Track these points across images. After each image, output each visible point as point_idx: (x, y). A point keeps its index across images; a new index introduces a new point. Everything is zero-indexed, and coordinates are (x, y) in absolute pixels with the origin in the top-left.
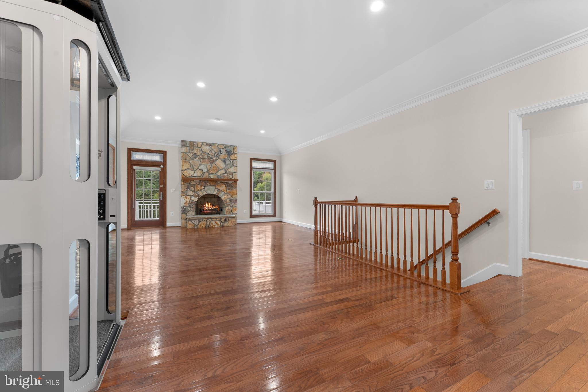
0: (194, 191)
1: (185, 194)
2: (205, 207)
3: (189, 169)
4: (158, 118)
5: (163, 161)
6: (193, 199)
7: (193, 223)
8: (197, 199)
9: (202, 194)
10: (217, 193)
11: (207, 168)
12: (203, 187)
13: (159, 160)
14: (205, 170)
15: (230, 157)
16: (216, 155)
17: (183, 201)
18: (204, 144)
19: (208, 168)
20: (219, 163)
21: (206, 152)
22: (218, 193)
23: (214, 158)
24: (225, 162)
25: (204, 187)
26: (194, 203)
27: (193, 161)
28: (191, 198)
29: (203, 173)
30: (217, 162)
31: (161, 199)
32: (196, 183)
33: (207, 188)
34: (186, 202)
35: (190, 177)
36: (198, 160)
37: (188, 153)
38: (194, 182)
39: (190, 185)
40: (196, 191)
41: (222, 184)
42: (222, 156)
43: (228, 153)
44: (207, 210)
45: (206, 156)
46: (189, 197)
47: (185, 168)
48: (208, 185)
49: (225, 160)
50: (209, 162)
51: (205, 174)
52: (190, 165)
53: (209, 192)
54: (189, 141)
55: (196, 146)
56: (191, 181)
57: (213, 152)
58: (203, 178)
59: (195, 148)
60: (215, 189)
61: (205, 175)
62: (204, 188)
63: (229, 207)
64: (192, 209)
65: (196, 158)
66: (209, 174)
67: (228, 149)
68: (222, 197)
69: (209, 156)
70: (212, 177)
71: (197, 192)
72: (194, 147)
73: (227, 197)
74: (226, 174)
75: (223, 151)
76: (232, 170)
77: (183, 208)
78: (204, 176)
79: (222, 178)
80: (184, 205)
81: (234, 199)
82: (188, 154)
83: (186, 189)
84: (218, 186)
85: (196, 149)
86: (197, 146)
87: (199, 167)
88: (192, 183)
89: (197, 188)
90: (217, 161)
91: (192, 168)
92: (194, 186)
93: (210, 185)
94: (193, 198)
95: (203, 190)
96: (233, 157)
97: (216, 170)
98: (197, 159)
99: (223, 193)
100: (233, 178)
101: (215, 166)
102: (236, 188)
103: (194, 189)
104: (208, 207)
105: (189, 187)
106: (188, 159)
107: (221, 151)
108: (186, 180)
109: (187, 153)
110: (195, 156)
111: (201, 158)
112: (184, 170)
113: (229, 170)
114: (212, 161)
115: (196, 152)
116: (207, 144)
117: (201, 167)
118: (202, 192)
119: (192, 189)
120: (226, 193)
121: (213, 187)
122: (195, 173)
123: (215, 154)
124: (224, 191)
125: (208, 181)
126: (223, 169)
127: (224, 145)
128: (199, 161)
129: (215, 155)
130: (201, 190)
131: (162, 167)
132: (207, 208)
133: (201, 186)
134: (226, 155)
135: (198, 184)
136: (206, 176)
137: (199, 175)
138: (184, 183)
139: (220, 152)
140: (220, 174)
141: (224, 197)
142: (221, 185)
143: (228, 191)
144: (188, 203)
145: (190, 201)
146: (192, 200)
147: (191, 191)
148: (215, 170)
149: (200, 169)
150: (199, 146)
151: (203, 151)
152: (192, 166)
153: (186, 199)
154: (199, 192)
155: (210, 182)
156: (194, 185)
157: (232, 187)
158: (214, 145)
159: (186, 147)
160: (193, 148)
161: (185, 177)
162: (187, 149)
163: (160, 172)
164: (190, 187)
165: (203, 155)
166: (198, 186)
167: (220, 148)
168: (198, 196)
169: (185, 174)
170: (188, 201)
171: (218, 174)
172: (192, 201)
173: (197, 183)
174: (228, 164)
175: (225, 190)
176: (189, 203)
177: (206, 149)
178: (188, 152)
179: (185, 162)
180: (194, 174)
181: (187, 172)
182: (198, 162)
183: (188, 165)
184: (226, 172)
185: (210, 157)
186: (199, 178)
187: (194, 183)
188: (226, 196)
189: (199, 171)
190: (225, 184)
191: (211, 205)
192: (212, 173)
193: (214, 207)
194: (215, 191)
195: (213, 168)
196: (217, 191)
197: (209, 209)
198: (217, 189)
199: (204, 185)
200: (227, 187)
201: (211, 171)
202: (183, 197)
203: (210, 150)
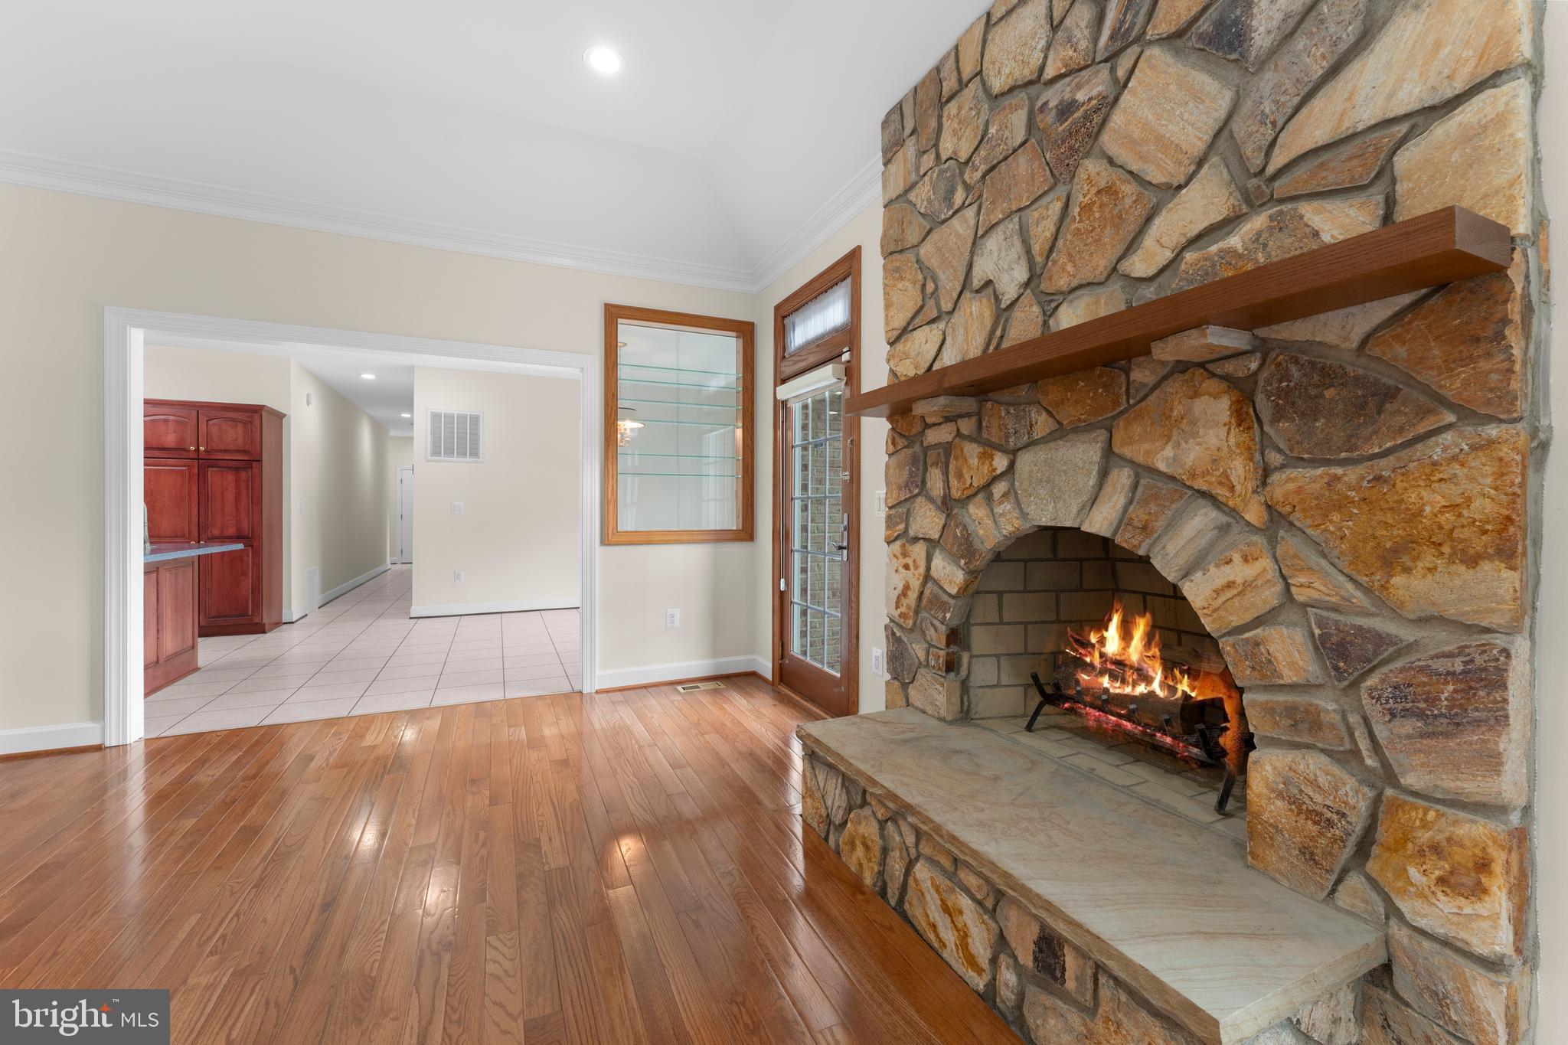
0: (946, 505)
1: (903, 526)
2: (1097, 662)
3: (920, 319)
6: (936, 576)
8: (961, 578)
9: (991, 527)
10: (1123, 520)
11: (1030, 251)
12: (1001, 463)
16: (1115, 39)
19: (1036, 248)
20: (1161, 110)
21: (1018, 76)
22: (1138, 514)
23: (1093, 91)
25: (1011, 454)
26: (943, 607)
27: (936, 236)
28: (929, 563)
29: (1003, 313)
30: (1119, 119)
32: (958, 431)
33: (1025, 464)
34: (910, 592)
36: (964, 206)
37: (914, 186)
38: (948, 419)
39: (925, 451)
40: (961, 503)
41: (1196, 394)
45: (1019, 124)
46: (920, 554)
47: (903, 318)
48: (1039, 432)
51: (1018, 314)
52: (923, 286)
53: (1045, 518)
55: (956, 81)
56: (932, 421)
57: (1084, 20)
59: (946, 111)
60: (1104, 474)
62: (1009, 474)
63: (1313, 764)
64: (932, 660)
65: (951, 197)
66: (1050, 304)
68: (1187, 574)
70: (1076, 319)
71: (963, 514)
72: (944, 103)
73: (1275, 591)
74: (1258, 222)
77: (897, 633)
78: (1006, 346)
79: (1198, 297)
81: (1442, 640)
82: (917, 196)
83: (911, 486)
84: (1137, 429)
86: (961, 78)
87: (970, 266)
88: (934, 438)
91: (932, 303)
92: (945, 457)
93: (1061, 433)
94: (939, 566)
95: (999, 489)
97: (1120, 218)
98: (962, 197)
99: (1200, 521)
101: (1106, 175)
103: (947, 482)
104: (1118, 667)
105: (918, 476)
106: (914, 235)
108: (905, 411)
109: (907, 193)
110: (950, 185)
111: (984, 168)
112: (897, 339)
113: (1317, 124)
114: (1072, 140)
115: (950, 145)
117: (984, 269)
118: (994, 514)
119: (937, 481)
120: (1254, 514)
121: (1085, 453)
122: (948, 341)
124: (1221, 492)
125: (1039, 377)
128: (972, 212)
129: (1106, 39)
130: (987, 491)
131: (850, 355)
132: (1113, 677)
133: (990, 448)
135: (974, 440)
136: (1023, 334)
137: (979, 349)
140: (1169, 255)
141: (1227, 574)
142: (1177, 410)
143: (1287, 483)
144: (914, 598)
145: (923, 585)
146: (935, 582)
147: (931, 500)
148: (1112, 231)
149: (976, 282)
150: (971, 67)
151: (997, 86)
152: (930, 288)
153: (908, 568)
154: (974, 511)
155: (1056, 386)
156: (949, 449)
159: (902, 147)
160: (935, 125)
162: (906, 161)
164: (925, 470)
165: (996, 129)
166: (971, 449)
168: (969, 546)
169: (904, 370)
170: (916, 582)
171: (1140, 265)
172: (936, 591)
173: (968, 427)
175: (1239, 469)
176: (919, 602)
178: (915, 177)
179: (902, 270)
180: (940, 350)
181: (909, 345)
182: (966, 227)
183: (914, 282)
185: (1055, 104)
186: (973, 370)
187: (949, 433)
188: (1239, 572)
189: (975, 307)
190: (1226, 378)
191: (1155, 651)
192: (1075, 283)
193: (1184, 686)
194: (1108, 488)
195: (1086, 209)
196: (1122, 501)
197: (1128, 690)
198: (1132, 463)
199: (1007, 437)
200: (1279, 415)
201: (1064, 259)
202: (891, 546)
203: (1054, 27)
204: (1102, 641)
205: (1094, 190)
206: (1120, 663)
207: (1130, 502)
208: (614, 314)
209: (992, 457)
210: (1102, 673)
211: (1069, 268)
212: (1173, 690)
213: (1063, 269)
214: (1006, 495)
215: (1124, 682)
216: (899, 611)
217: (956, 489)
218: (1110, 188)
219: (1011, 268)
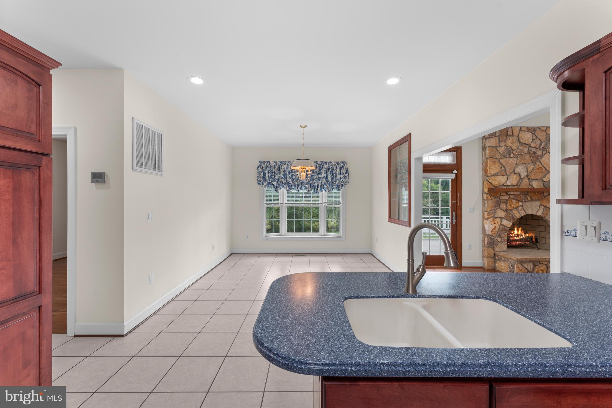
0: (506, 210)
1: (493, 215)
2: (513, 235)
3: (499, 174)
5: (455, 163)
6: (504, 224)
7: (524, 267)
8: (511, 224)
9: (518, 214)
10: (543, 213)
11: (527, 171)
12: (520, 204)
13: (450, 162)
14: (524, 174)
16: (543, 147)
17: (489, 226)
18: (523, 129)
19: (529, 171)
20: (548, 160)
21: (526, 142)
22: (545, 212)
23: (539, 152)
25: (522, 202)
26: (506, 230)
27: (505, 159)
28: (501, 222)
29: (521, 179)
30: (543, 159)
31: (454, 223)
32: (509, 197)
33: (524, 204)
34: (495, 228)
35: (500, 187)
36: (513, 157)
37: (498, 147)
38: (507, 194)
39: (500, 200)
40: (509, 210)
44: (516, 241)
45: (526, 150)
46: (498, 220)
47: (493, 172)
48: (528, 200)
50: (530, 161)
51: (524, 180)
52: (501, 167)
53: (530, 212)
55: (511, 133)
56: (502, 194)
57: (538, 142)
58: (521, 187)
60: (539, 207)
61: (523, 182)
62: (522, 206)
64: (503, 241)
65: (509, 154)
66: (530, 180)
69: (531, 150)
70: (535, 185)
71: (511, 212)
72: (507, 135)
77: (490, 238)
78: (521, 185)
80: (491, 234)
82: (498, 149)
83: (495, 206)
84: (544, 201)
85: (511, 139)
86: (513, 134)
87: (514, 169)
88: (503, 197)
89: (511, 205)
90: (544, 157)
91: (503, 172)
92: (506, 201)
93: (532, 200)
94: (505, 222)
95: (520, 208)
97: (542, 173)
98: (512, 155)
101: (541, 166)
103: (507, 206)
104: (518, 235)
105: (498, 205)
106: (498, 156)
108: (494, 192)
109: (496, 147)
110: (510, 151)
111: (519, 153)
112: (492, 176)
115: (510, 145)
116: (528, 129)
117: (518, 170)
118: (519, 212)
119: (503, 206)
121: (537, 203)
122: (508, 180)
123: (541, 144)
125: (528, 192)
128: (515, 159)
129: (541, 147)
130: (517, 208)
131: (456, 172)
132: (517, 237)
133: (518, 201)
135: (513, 199)
136: (525, 184)
137: (515, 184)
138: (492, 197)
144: (497, 229)
145: (500, 226)
146: (503, 225)
147: (501, 209)
148: (540, 174)
149: (516, 172)
150: (515, 134)
151: (522, 141)
152: (503, 168)
153: (495, 223)
154: (514, 212)
155: (532, 194)
156: (507, 200)
158: (540, 129)
159: (495, 136)
160: (505, 138)
161: (492, 187)
162: (496, 141)
163: (452, 180)
164: (500, 204)
165: (521, 148)
166: (513, 201)
168: (513, 218)
169: (493, 182)
170: (497, 226)
171: (546, 179)
172: (504, 227)
173: (511, 197)
177: (527, 137)
178: (498, 145)
179: (494, 162)
180: (506, 181)
181: (496, 178)
182: (513, 161)
183: (497, 167)
185: (533, 151)
186: (514, 187)
187: (506, 197)
189: (515, 176)
191: (523, 232)
192: (535, 178)
193: (527, 235)
194: (540, 209)
195: (537, 169)
197: (519, 238)
198: (543, 205)
199: (523, 200)
201: (533, 174)
202: (489, 220)
203: (533, 140)
204: (514, 232)
205: (539, 167)
207: (543, 211)
209: (519, 203)
210: (515, 237)
211: (534, 176)
213: (533, 176)
214: (522, 209)
215: (519, 237)
216: (492, 233)
217: (509, 208)
218: (541, 168)
219: (523, 172)
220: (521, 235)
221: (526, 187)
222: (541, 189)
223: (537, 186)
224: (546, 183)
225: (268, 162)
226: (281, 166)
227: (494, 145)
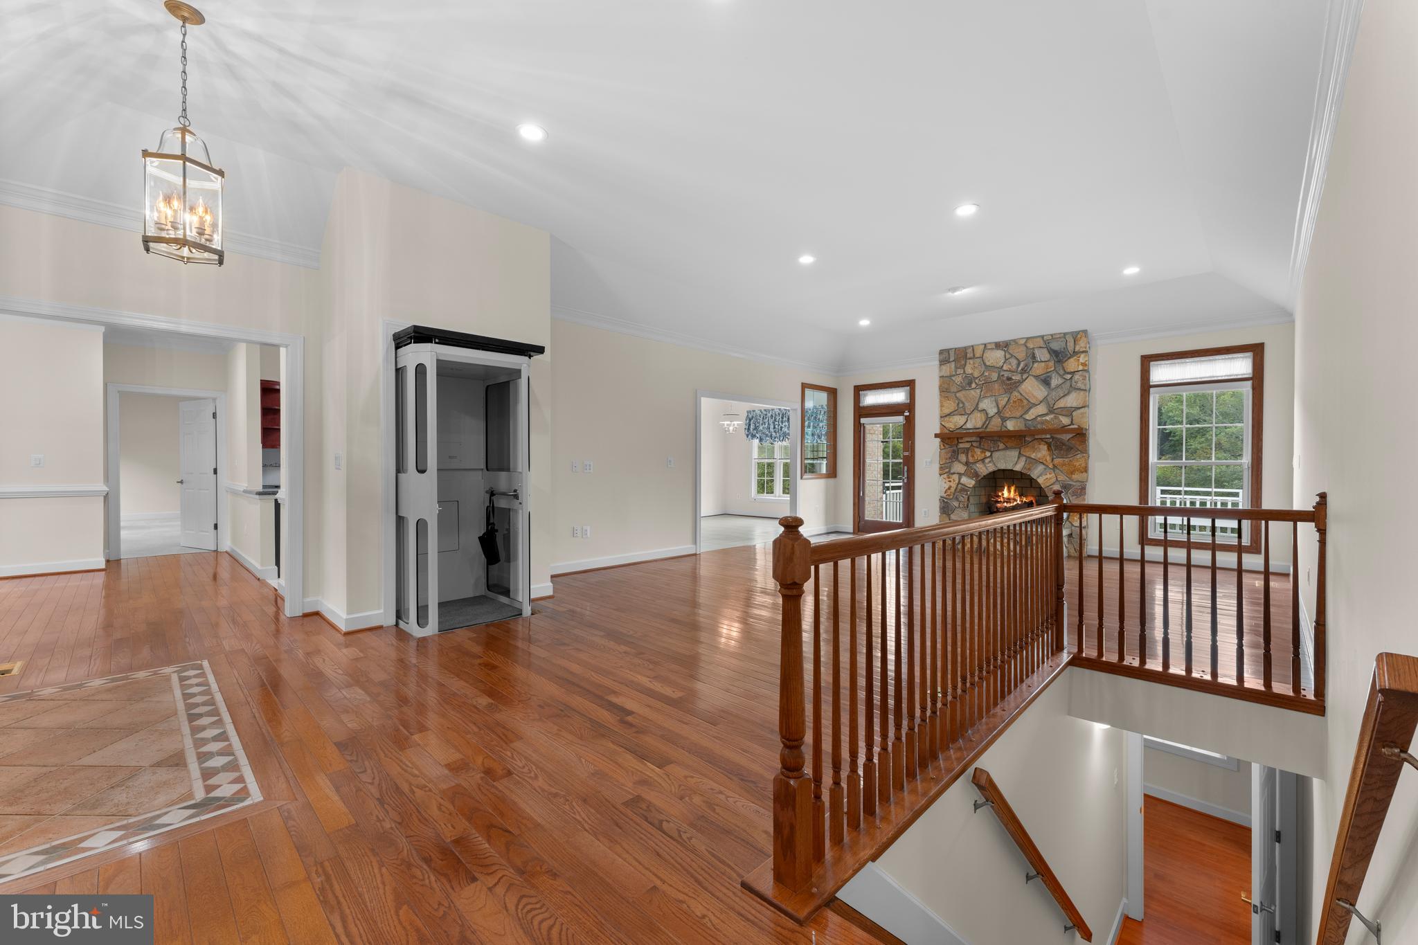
0: (967, 464)
1: (948, 470)
2: (1002, 500)
3: (956, 413)
4: (865, 323)
5: (909, 401)
6: (963, 483)
8: (974, 482)
9: (984, 469)
10: (1024, 467)
11: (998, 406)
12: (988, 454)
13: (903, 401)
14: (992, 411)
15: (1064, 365)
16: (1022, 369)
17: (943, 485)
18: (989, 346)
19: (1000, 406)
20: (1033, 389)
21: (995, 364)
22: (1028, 466)
23: (1016, 377)
24: (1046, 382)
25: (992, 452)
26: (967, 491)
27: (963, 392)
28: (960, 480)
29: (988, 419)
30: (1023, 387)
31: (906, 479)
32: (972, 445)
33: (996, 455)
34: (949, 488)
35: (958, 431)
36: (975, 388)
37: (954, 376)
38: (967, 442)
39: (958, 449)
40: (973, 463)
41: (1040, 444)
42: (1038, 369)
43: (1057, 356)
45: (995, 376)
46: (956, 477)
47: (948, 411)
48: (1000, 448)
49: (1049, 376)
50: (1002, 391)
51: (994, 419)
52: (958, 404)
53: (1002, 466)
54: (956, 349)
55: (972, 355)
56: (960, 441)
57: (1014, 362)
58: (988, 430)
59: (968, 361)
60: (1019, 458)
61: (992, 423)
62: (991, 456)
64: (961, 506)
65: (970, 384)
66: (1004, 420)
67: (1055, 346)
68: (1038, 477)
69: (1003, 375)
70: (1011, 426)
71: (974, 466)
72: (966, 359)
73: (1054, 479)
74: (1052, 416)
75: (1042, 355)
76: (1071, 400)
77: (943, 501)
78: (989, 426)
79: (1039, 426)
80: (945, 495)
81: (1079, 484)
82: (953, 378)
83: (950, 458)
84: (1027, 449)
85: (972, 363)
86: (974, 355)
87: (978, 404)
89: (973, 456)
90: (1025, 383)
91: (961, 409)
92: (966, 451)
93: (1007, 448)
94: (964, 480)
95: (987, 461)
96: (1072, 365)
97: (1023, 407)
98: (974, 385)
99: (1041, 467)
100: (1072, 423)
101: (1020, 397)
102: (1085, 451)
103: (967, 458)
104: (1008, 500)
105: (954, 456)
106: (954, 389)
107: (1034, 354)
108: (949, 438)
109: (951, 376)
110: (969, 381)
111: (983, 382)
112: (946, 416)
113: (1061, 404)
114: (1010, 385)
115: (970, 371)
116: (998, 346)
117: (982, 405)
118: (986, 466)
119: (963, 458)
120: (1051, 466)
121: (1015, 453)
122: (969, 421)
123: (1019, 364)
124: (1045, 462)
125: (1000, 437)
126: (1041, 402)
127: (1042, 337)
128: (978, 391)
129: (1020, 369)
130: (983, 460)
131: (908, 414)
132: (1007, 502)
133: (984, 450)
134: (1051, 364)
135: (977, 447)
136: (995, 425)
137: (979, 425)
138: (945, 445)
139: (1034, 357)
140: (1034, 417)
141: (1047, 477)
142: (1036, 447)
143: (1057, 461)
144: (953, 490)
145: (957, 486)
146: (963, 485)
147: (960, 462)
148: (1020, 408)
149: (979, 409)
150: (978, 355)
151: (988, 364)
152: (961, 405)
153: (950, 481)
154: (978, 465)
155: (1006, 439)
156: (968, 449)
157: (1070, 449)
158: (1017, 343)
159: (949, 362)
160: (963, 362)
161: (946, 431)
162: (951, 368)
163: (904, 424)
164: (958, 454)
165: (987, 374)
166: (976, 450)
167: (1033, 348)
168: (976, 475)
169: (947, 425)
170: (954, 485)
171: (1027, 417)
172: (963, 487)
173: (974, 444)
174: (1058, 386)
175: (1048, 458)
176: (955, 490)
177: (996, 357)
178: (954, 373)
179: (947, 397)
180: (966, 423)
181: (951, 419)
182: (975, 393)
183: (953, 403)
184: (1051, 411)
185: (1006, 376)
186: (978, 431)
187: (968, 445)
188: (1048, 476)
189: (979, 415)
190: (1046, 442)
191: (1017, 494)
192: (1011, 417)
193: (1024, 500)
194: (1020, 461)
195: (1014, 402)
196: (1023, 464)
197: (1012, 505)
198: (1025, 456)
199: (991, 448)
200: (1055, 450)
201: (1008, 410)
202: (942, 476)
203: (1006, 360)
204: (1003, 494)
205: (1016, 398)
206: (1009, 499)
207: (1025, 464)
208: (805, 386)
209: (985, 453)
210: (1004, 502)
211: (1009, 413)
212: (1022, 501)
213: (1007, 413)
214: (990, 462)
215: (1010, 502)
217: (971, 460)
218: (1021, 400)
219: (991, 408)
220: (1015, 500)
221: (996, 429)
222: (1021, 431)
223: (1014, 427)
224: (1030, 423)
225: (754, 411)
226: (766, 415)
227: (948, 374)
